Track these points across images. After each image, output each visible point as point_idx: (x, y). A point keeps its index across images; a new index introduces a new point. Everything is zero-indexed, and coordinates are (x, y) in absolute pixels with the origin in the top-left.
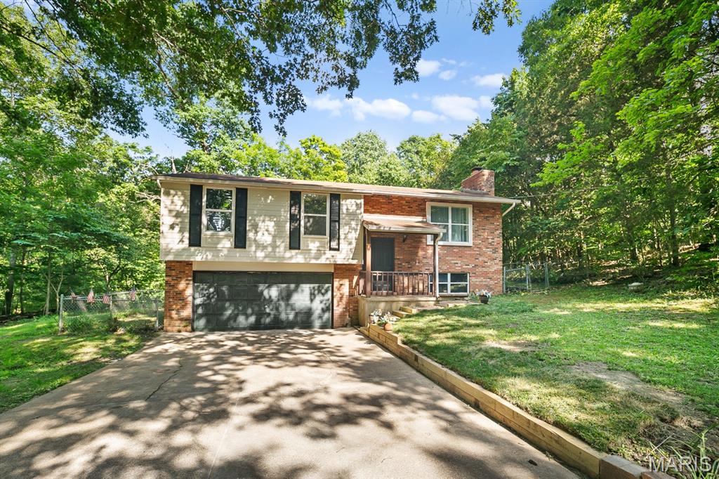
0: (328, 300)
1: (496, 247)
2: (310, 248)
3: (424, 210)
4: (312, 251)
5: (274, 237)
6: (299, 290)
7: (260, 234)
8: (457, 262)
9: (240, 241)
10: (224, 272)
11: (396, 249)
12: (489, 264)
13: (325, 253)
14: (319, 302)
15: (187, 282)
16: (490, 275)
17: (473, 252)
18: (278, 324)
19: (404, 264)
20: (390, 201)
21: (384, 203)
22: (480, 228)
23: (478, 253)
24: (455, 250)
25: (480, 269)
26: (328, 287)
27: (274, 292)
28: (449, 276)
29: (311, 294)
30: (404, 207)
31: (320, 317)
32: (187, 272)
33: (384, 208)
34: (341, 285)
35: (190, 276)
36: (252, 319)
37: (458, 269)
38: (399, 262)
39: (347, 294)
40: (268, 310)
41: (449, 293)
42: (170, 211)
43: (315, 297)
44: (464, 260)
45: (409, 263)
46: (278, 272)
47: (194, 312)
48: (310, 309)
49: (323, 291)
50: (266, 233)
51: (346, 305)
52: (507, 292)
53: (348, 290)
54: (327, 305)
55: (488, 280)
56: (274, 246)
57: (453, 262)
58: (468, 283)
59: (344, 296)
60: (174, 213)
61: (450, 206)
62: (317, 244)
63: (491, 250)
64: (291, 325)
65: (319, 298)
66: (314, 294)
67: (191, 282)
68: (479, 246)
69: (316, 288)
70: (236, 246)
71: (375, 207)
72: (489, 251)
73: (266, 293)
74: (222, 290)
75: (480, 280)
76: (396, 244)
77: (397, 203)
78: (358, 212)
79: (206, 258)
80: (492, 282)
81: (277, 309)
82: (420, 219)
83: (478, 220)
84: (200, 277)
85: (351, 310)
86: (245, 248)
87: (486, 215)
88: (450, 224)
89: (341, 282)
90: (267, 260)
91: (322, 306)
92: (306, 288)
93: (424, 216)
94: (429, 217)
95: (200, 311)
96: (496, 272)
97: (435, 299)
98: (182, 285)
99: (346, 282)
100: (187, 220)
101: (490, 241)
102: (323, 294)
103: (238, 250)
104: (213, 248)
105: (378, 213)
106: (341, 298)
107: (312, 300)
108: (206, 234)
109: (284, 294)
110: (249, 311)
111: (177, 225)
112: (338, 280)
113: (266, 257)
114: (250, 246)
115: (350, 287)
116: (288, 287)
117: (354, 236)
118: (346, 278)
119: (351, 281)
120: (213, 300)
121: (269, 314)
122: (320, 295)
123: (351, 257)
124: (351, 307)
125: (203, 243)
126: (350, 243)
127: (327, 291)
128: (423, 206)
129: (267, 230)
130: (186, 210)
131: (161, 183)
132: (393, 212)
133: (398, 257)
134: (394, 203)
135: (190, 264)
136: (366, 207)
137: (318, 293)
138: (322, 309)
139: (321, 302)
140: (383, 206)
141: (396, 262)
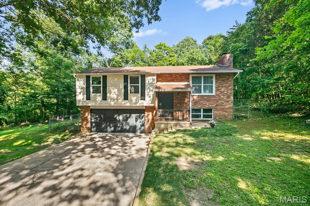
0: (143, 121)
1: (229, 95)
2: (132, 99)
3: (189, 79)
4: (133, 101)
5: (117, 95)
6: (131, 117)
7: (112, 94)
8: (206, 103)
9: (105, 98)
10: (102, 109)
11: (174, 98)
12: (225, 104)
13: (139, 102)
14: (139, 122)
15: (88, 113)
16: (225, 110)
17: (215, 98)
18: (123, 131)
19: (178, 105)
20: (171, 75)
22: (220, 86)
23: (218, 98)
24: (205, 98)
25: (220, 107)
26: (143, 116)
27: (121, 118)
28: (202, 110)
29: (136, 119)
30: (178, 78)
31: (140, 129)
32: (88, 109)
33: (168, 79)
34: (148, 115)
35: (89, 111)
36: (113, 129)
37: (207, 107)
38: (176, 104)
39: (151, 119)
40: (118, 125)
41: (202, 118)
42: (79, 87)
44: (210, 102)
45: (180, 104)
46: (123, 109)
47: (91, 125)
48: (136, 125)
49: (141, 117)
50: (114, 94)
51: (151, 123)
52: (235, 118)
53: (151, 117)
54: (143, 123)
55: (224, 112)
56: (117, 99)
57: (204, 103)
58: (213, 114)
59: (150, 120)
60: (81, 87)
61: (203, 76)
62: (135, 98)
63: (226, 97)
64: (128, 131)
65: (139, 120)
67: (90, 113)
68: (219, 95)
69: (138, 116)
70: (103, 100)
71: (164, 79)
72: (225, 98)
73: (117, 118)
74: (101, 116)
75: (219, 112)
76: (174, 96)
78: (154, 82)
79: (92, 105)
80: (226, 113)
81: (122, 124)
82: (186, 83)
83: (218, 82)
84: (93, 111)
85: (152, 126)
86: (106, 100)
87: (224, 79)
88: (202, 85)
89: (148, 114)
90: (115, 105)
91: (141, 124)
92: (134, 116)
93: (189, 81)
94: (191, 82)
95: (94, 124)
96: (229, 108)
97: (189, 123)
98: (87, 115)
99: (150, 113)
100: (85, 90)
101: (225, 92)
102: (141, 119)
103: (103, 101)
104: (95, 101)
105: (165, 81)
106: (148, 120)
107: (136, 121)
108: (92, 95)
109: (125, 118)
110: (111, 125)
111: (82, 92)
112: (147, 112)
113: (114, 104)
114: (108, 99)
115: (153, 115)
116: (127, 115)
117: (151, 93)
118: (150, 112)
119: (153, 113)
120: (98, 120)
121: (119, 127)
123: (150, 103)
124: (153, 124)
125: (91, 99)
126: (150, 97)
127: (142, 117)
128: (188, 77)
129: (115, 93)
130: (85, 86)
131: (76, 76)
132: (173, 81)
133: (175, 102)
134: (173, 76)
135: (90, 106)
136: (157, 80)
137: (139, 118)
138: (141, 125)
139: (140, 122)
140: (168, 78)
141: (174, 104)
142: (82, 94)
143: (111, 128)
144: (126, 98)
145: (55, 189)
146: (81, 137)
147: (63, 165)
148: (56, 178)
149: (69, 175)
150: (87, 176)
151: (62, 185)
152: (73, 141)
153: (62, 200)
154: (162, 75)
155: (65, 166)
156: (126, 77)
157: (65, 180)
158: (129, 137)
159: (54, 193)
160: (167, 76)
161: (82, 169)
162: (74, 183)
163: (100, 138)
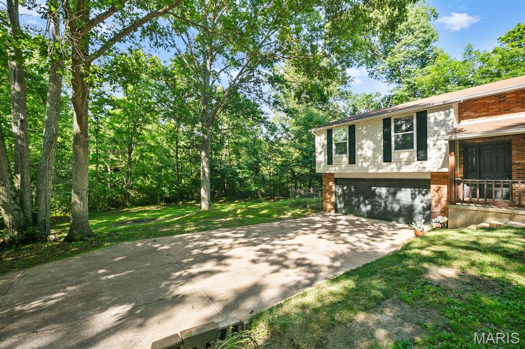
0: (428, 200)
7: (364, 151)
9: (352, 161)
10: (351, 179)
11: (514, 152)
14: (420, 201)
15: (332, 184)
21: (492, 104)
27: (383, 191)
29: (412, 194)
31: (421, 214)
32: (331, 179)
33: (492, 109)
35: (333, 181)
36: (369, 208)
43: (416, 197)
46: (385, 179)
48: (412, 206)
54: (428, 204)
60: (321, 145)
65: (419, 198)
66: (415, 194)
67: (334, 185)
69: (416, 191)
70: (350, 163)
74: (351, 189)
76: (513, 146)
77: (514, 99)
79: (336, 171)
84: (338, 181)
86: (355, 163)
89: (438, 188)
91: (423, 204)
102: (424, 195)
103: (351, 165)
104: (339, 164)
105: (484, 116)
107: (413, 199)
108: (335, 157)
112: (434, 185)
122: (421, 195)
123: (441, 165)
125: (333, 163)
130: (326, 143)
131: (315, 132)
132: (508, 110)
133: (517, 162)
134: (507, 100)
135: (333, 174)
136: (461, 115)
137: (419, 194)
138: (423, 207)
139: (422, 202)
140: (491, 107)
141: (513, 168)
142: (323, 153)
143: (366, 205)
144: (387, 158)
145: (267, 252)
146: (323, 216)
147: (286, 237)
148: (274, 245)
149: (285, 246)
150: (300, 252)
151: (274, 251)
152: (311, 219)
153: (267, 261)
154: (475, 102)
155: (286, 239)
156: (387, 122)
157: (280, 248)
158: (395, 227)
159: (264, 255)
160: (488, 102)
161: (300, 245)
162: (285, 254)
163: (346, 221)
